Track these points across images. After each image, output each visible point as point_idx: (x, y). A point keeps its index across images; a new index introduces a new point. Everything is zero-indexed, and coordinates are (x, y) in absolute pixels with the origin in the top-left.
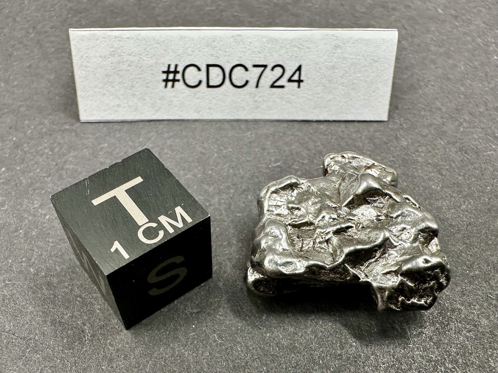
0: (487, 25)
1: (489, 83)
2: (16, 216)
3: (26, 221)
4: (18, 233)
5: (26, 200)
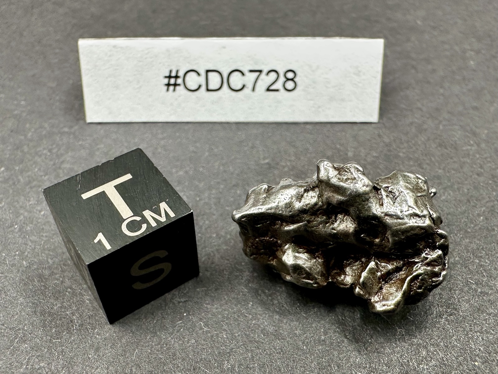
2: (13, 213)
3: (22, 217)
4: (13, 228)
5: (23, 198)
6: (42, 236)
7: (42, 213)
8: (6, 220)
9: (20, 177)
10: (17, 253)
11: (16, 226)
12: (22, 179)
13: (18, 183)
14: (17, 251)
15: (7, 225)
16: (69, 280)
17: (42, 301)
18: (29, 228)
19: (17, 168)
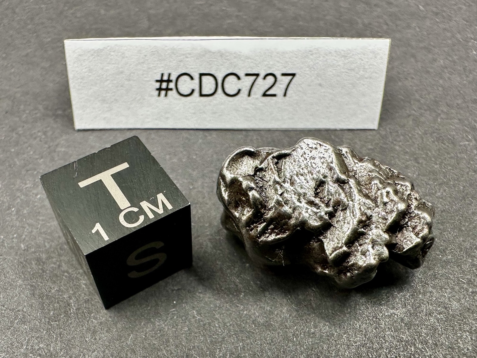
0: (467, 21)
1: (467, 77)
2: (9, 195)
3: (19, 200)
4: (10, 211)
6: (39, 220)
7: (39, 196)
8: (3, 202)
9: (16, 160)
10: (15, 236)
11: (13, 209)
13: (14, 166)
14: (15, 233)
15: (4, 207)
16: (65, 263)
17: (40, 284)
18: (25, 212)
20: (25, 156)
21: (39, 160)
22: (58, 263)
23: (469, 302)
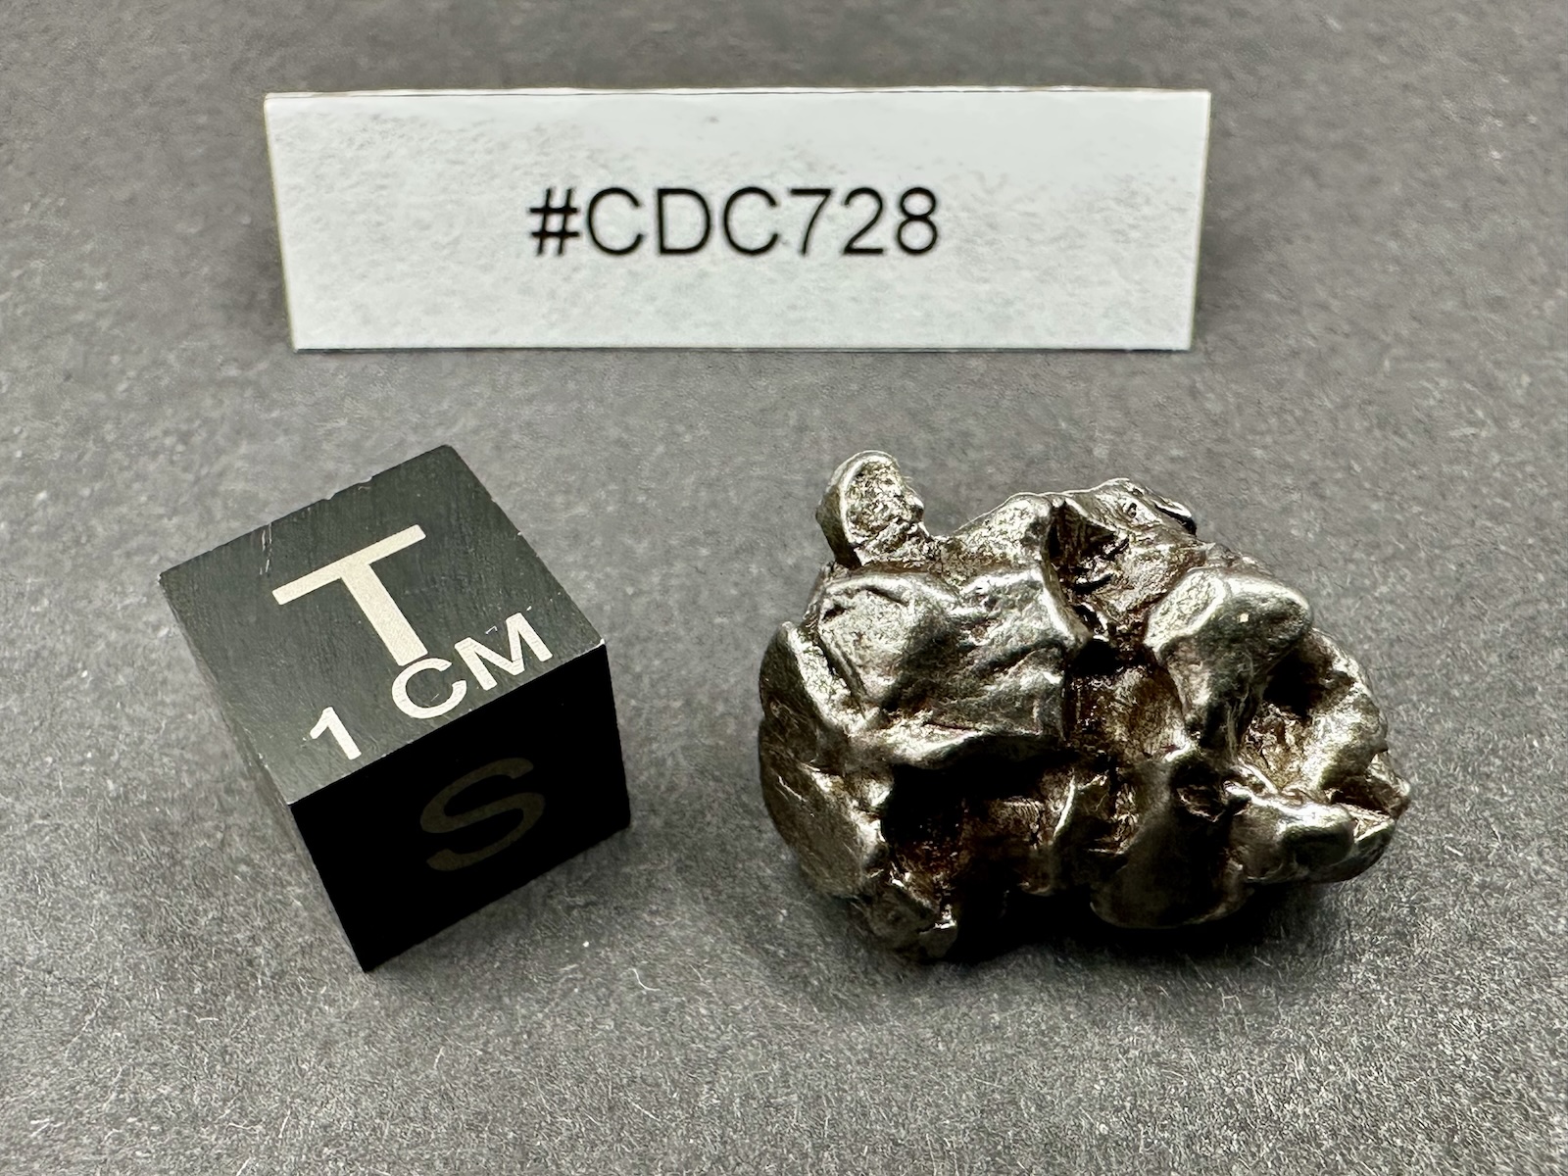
2: (73, 631)
3: (101, 646)
4: (73, 680)
5: (102, 585)
6: (162, 703)
7: (163, 632)
8: (54, 653)
9: (94, 522)
10: (89, 755)
11: (85, 674)
12: (100, 529)
13: (88, 541)
14: (89, 747)
15: (57, 668)
16: (241, 836)
18: (121, 680)
19: (86, 492)
20: (124, 509)
21: (166, 521)
22: (219, 836)
23: (1472, 916)
